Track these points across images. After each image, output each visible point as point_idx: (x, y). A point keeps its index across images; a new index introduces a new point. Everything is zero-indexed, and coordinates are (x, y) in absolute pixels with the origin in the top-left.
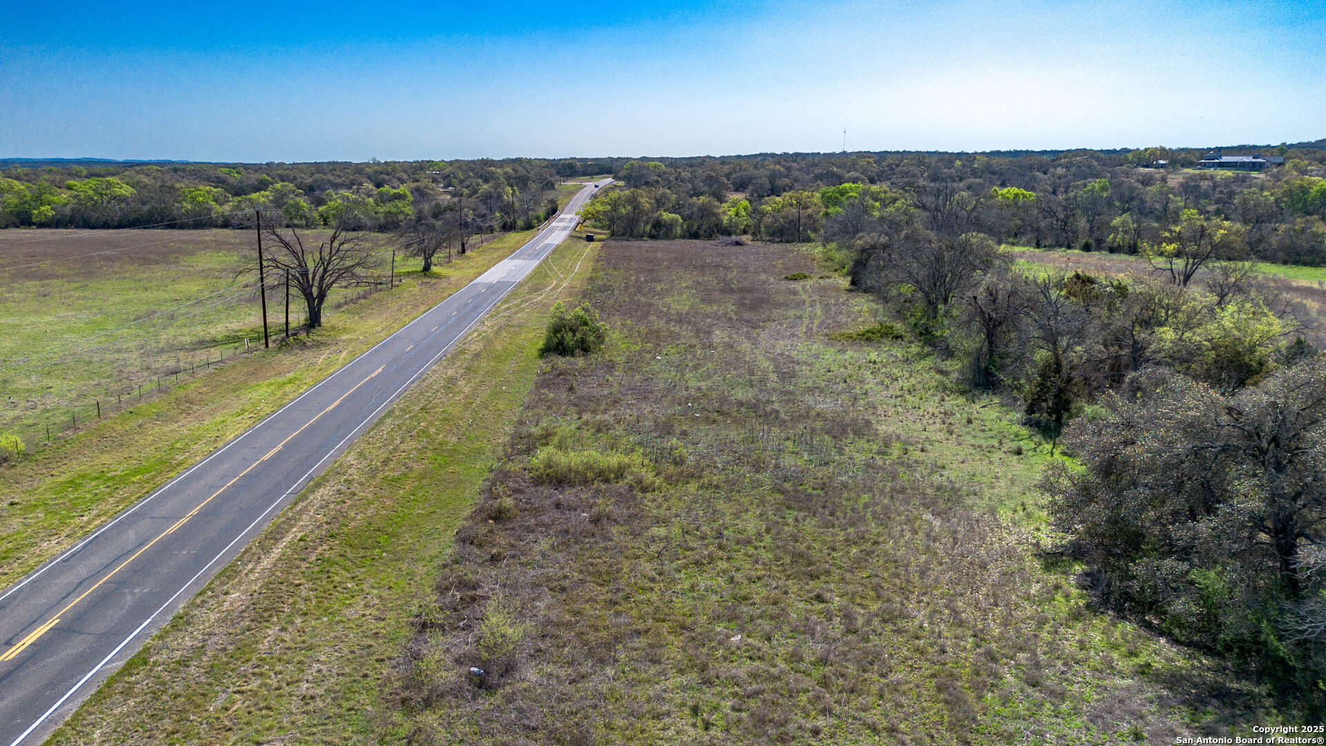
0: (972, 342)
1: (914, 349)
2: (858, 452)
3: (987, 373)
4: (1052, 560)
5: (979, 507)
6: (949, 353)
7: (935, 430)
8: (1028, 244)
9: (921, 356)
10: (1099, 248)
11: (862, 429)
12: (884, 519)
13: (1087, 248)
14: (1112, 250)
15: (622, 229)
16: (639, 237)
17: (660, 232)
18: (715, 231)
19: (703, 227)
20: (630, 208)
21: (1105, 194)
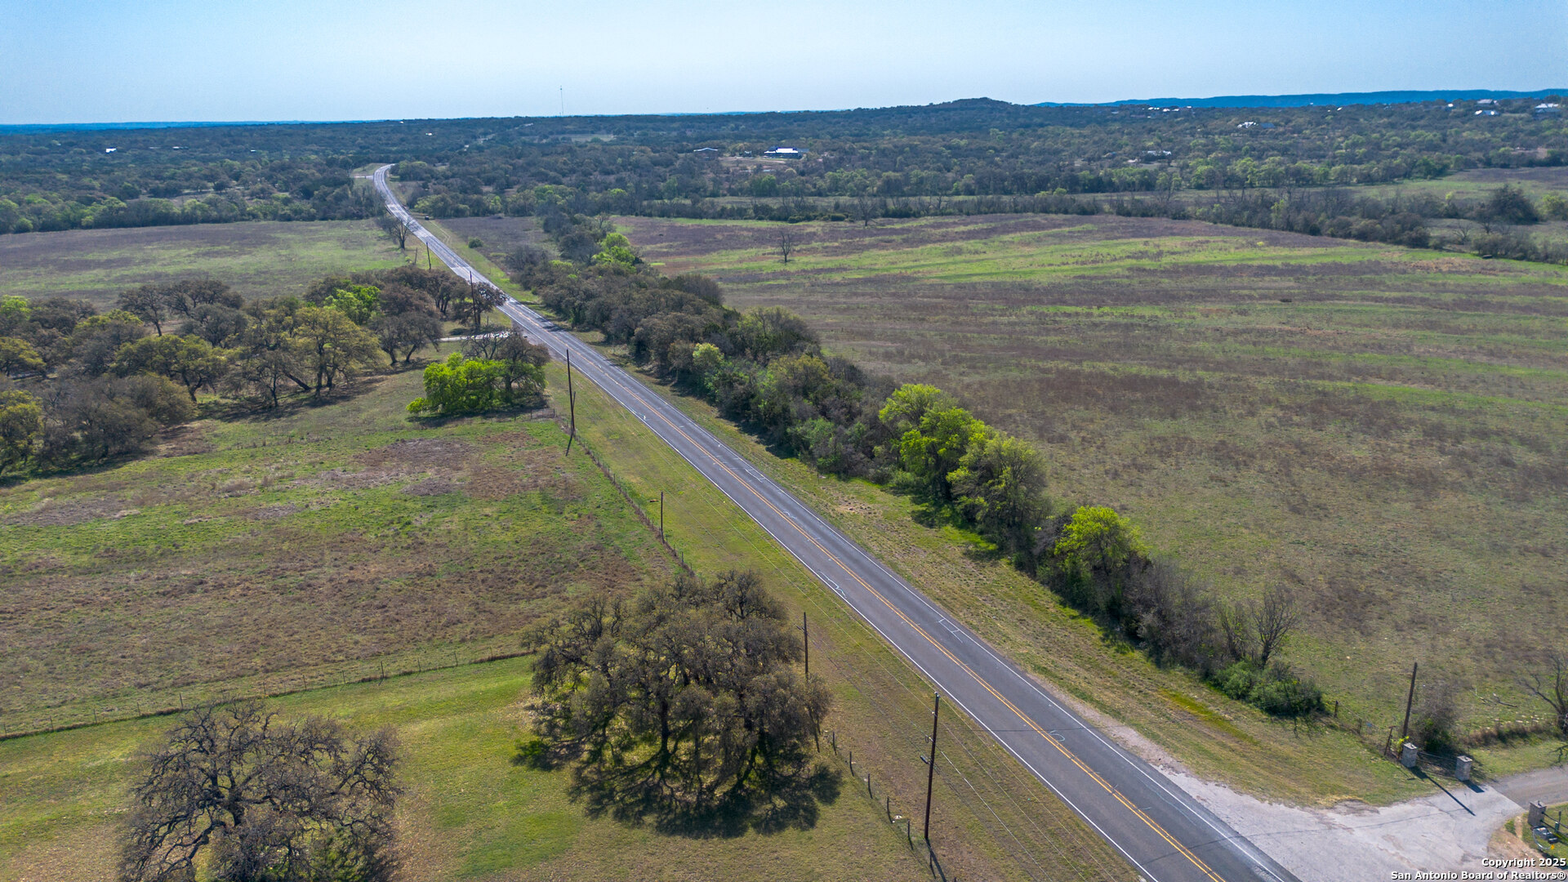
10: (640, 215)
13: (637, 215)
14: (644, 216)
15: (440, 213)
16: (449, 216)
17: (459, 213)
18: (488, 212)
19: (481, 210)
20: (443, 203)
21: (676, 185)
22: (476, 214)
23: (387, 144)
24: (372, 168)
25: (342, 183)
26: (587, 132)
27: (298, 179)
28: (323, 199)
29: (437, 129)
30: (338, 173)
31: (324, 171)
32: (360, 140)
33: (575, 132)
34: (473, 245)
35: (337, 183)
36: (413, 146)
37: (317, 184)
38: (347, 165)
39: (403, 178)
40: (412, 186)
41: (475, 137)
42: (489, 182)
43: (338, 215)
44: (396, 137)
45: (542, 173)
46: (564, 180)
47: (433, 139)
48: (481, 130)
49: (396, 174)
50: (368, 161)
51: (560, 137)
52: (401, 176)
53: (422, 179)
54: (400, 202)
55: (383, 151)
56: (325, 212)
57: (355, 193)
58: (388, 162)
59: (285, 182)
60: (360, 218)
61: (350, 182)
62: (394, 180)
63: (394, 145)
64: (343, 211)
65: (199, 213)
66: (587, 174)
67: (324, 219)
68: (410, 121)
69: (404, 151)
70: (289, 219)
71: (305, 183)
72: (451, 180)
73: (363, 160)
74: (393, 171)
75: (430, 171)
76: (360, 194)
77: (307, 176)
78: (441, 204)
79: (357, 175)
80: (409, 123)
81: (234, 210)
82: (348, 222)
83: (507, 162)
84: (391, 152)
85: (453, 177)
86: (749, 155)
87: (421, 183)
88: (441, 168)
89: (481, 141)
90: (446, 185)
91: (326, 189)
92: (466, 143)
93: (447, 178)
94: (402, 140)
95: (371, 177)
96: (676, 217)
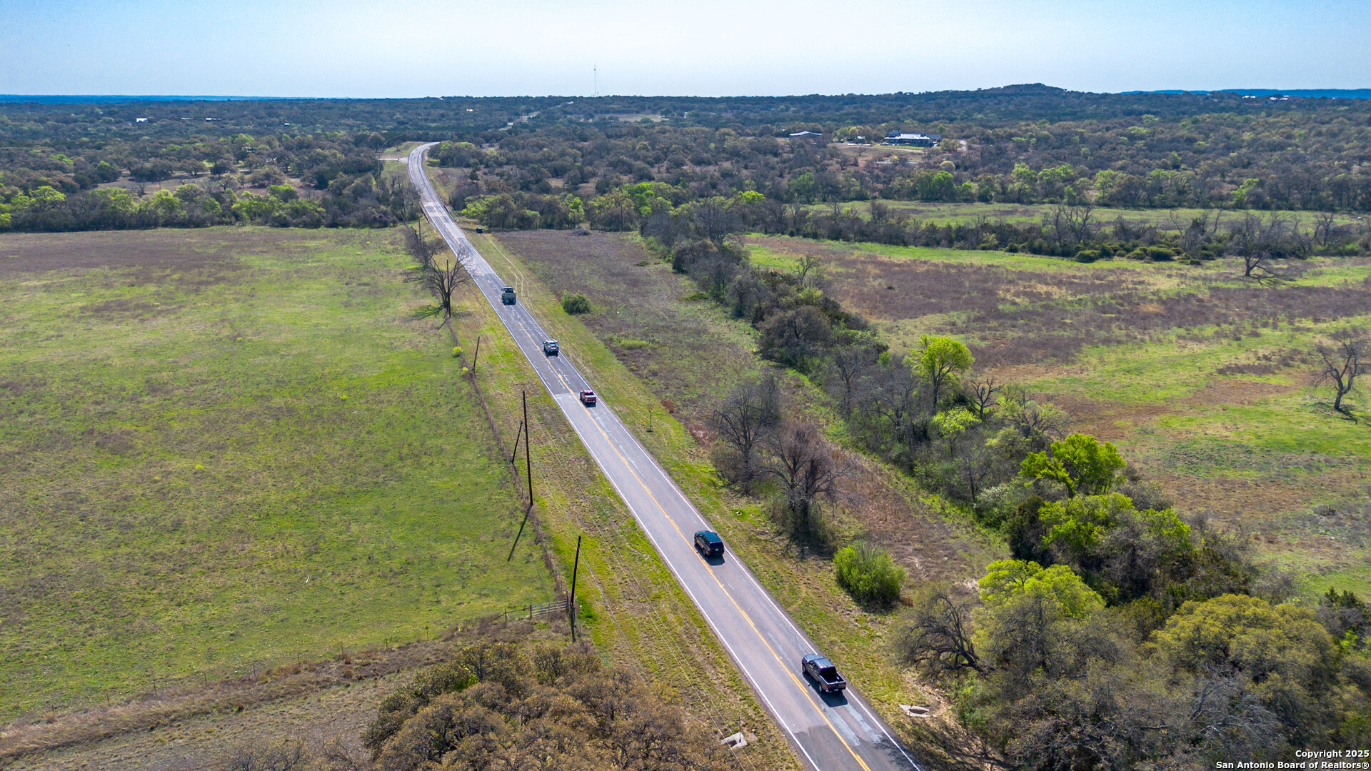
0: (735, 301)
1: (713, 303)
2: (706, 338)
3: (740, 312)
4: (755, 353)
5: (739, 347)
6: (727, 305)
7: (726, 330)
8: (760, 231)
9: (718, 306)
10: (798, 235)
11: (705, 331)
12: (718, 350)
13: (792, 234)
14: (805, 236)
15: (497, 222)
16: (511, 228)
17: (525, 224)
18: (564, 222)
19: (555, 220)
20: (503, 207)
21: (811, 183)
22: (550, 226)
23: (426, 120)
24: (407, 148)
25: (369, 169)
26: (632, 112)
27: (316, 161)
28: (338, 192)
29: (478, 105)
30: (364, 155)
31: (350, 151)
32: (398, 115)
33: (624, 112)
34: (574, 308)
35: (361, 169)
36: (454, 122)
37: (336, 168)
38: (378, 145)
39: (443, 163)
40: (456, 174)
41: (518, 115)
42: (557, 173)
43: (353, 220)
44: (436, 113)
45: (623, 163)
46: (654, 171)
47: (474, 115)
48: (523, 107)
49: (436, 157)
50: (404, 139)
51: (607, 116)
52: (443, 160)
53: (468, 166)
54: (440, 197)
55: (422, 128)
56: (335, 216)
57: (382, 184)
58: (426, 140)
59: (298, 165)
60: (385, 225)
61: (376, 168)
62: (432, 164)
63: (434, 121)
64: (360, 213)
65: (160, 212)
66: (679, 164)
67: (333, 225)
68: (450, 98)
69: (443, 128)
70: (285, 224)
71: (323, 167)
72: (506, 168)
73: (397, 139)
74: (432, 153)
75: (478, 155)
76: (388, 185)
77: (325, 157)
78: (500, 210)
79: (388, 158)
80: (448, 100)
81: (214, 207)
82: (365, 232)
83: (573, 147)
84: (429, 128)
85: (507, 164)
86: (861, 141)
87: (468, 171)
88: (491, 151)
89: (525, 119)
90: (501, 175)
91: (345, 177)
92: (510, 120)
93: (500, 165)
94: (443, 116)
95: (404, 160)
96: (860, 241)
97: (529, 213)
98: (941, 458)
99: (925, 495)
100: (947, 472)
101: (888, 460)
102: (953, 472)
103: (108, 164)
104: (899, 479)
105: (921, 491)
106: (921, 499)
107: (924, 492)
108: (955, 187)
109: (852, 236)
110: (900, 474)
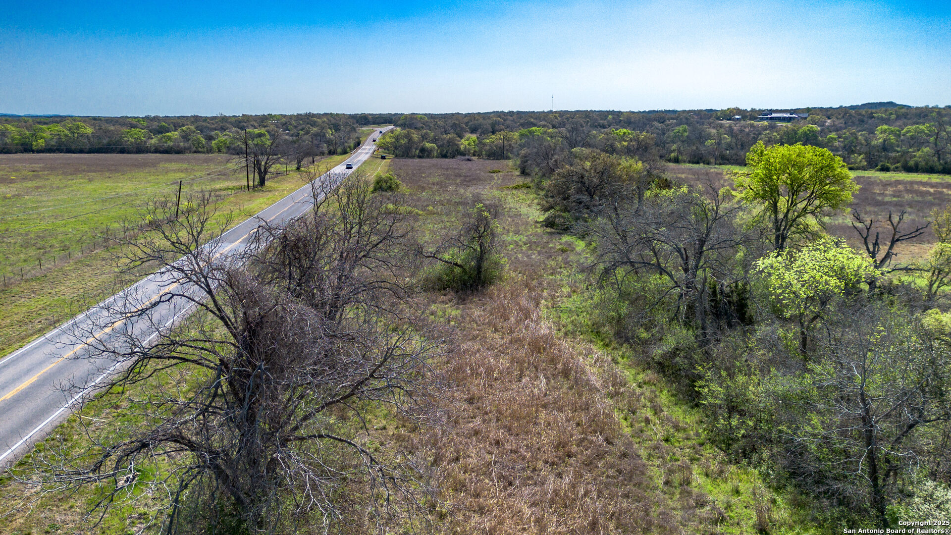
4: (538, 222)
9: (536, 192)
11: (500, 206)
15: (402, 153)
16: (411, 156)
17: (422, 154)
18: (456, 154)
19: (450, 152)
20: (406, 140)
21: (686, 134)
22: (445, 156)
78: (404, 142)
86: (738, 120)
96: (720, 164)
97: (428, 145)
98: (771, 361)
99: (714, 467)
100: (785, 401)
101: (646, 364)
102: (808, 404)
103: (166, 125)
104: (657, 410)
105: (708, 451)
106: (698, 479)
107: (712, 456)
108: (820, 138)
109: (713, 160)
110: (664, 398)
